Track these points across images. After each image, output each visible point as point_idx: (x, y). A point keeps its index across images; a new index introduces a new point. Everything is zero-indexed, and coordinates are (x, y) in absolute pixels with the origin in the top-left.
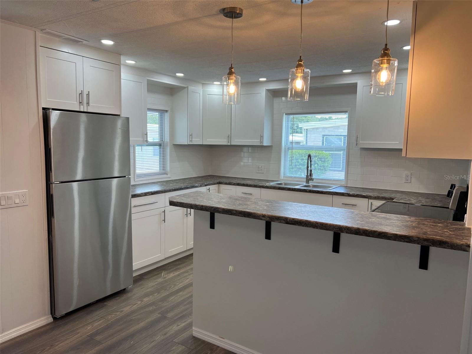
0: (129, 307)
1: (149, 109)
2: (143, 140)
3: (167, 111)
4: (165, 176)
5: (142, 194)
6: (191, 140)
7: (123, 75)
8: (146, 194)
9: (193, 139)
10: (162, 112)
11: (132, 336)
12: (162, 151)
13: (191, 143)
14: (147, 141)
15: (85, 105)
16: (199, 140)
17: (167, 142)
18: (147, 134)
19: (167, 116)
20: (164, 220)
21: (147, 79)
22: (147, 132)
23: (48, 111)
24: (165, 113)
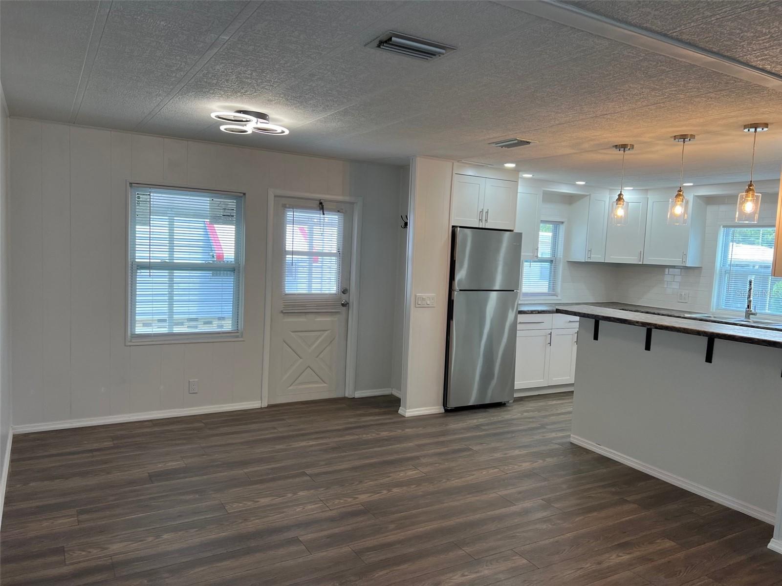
0: (510, 416)
1: (543, 222)
2: (533, 255)
3: (563, 223)
4: (555, 297)
5: (528, 311)
6: (589, 256)
7: (520, 189)
8: (532, 312)
9: (592, 256)
10: (557, 224)
11: (513, 432)
12: (553, 268)
13: (589, 261)
14: (537, 256)
15: (484, 221)
16: (600, 256)
17: (560, 258)
18: (537, 249)
19: (562, 229)
20: (550, 343)
21: (544, 190)
22: (538, 247)
23: (456, 229)
24: (560, 225)
